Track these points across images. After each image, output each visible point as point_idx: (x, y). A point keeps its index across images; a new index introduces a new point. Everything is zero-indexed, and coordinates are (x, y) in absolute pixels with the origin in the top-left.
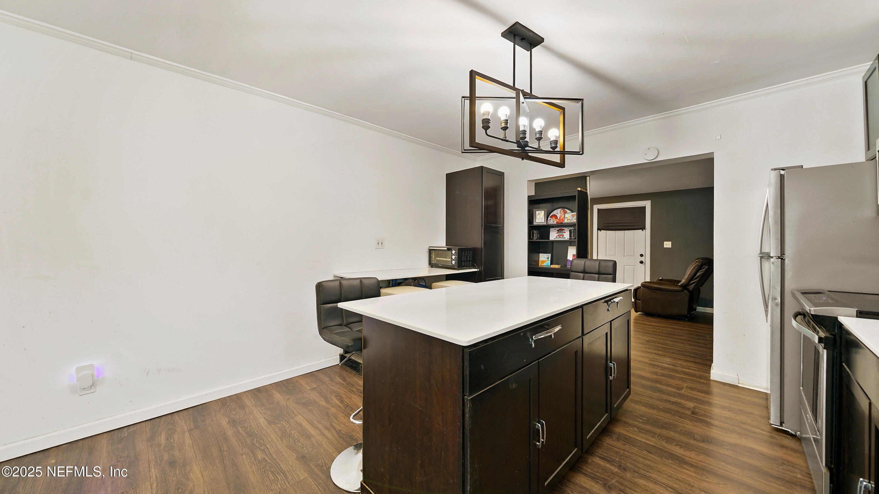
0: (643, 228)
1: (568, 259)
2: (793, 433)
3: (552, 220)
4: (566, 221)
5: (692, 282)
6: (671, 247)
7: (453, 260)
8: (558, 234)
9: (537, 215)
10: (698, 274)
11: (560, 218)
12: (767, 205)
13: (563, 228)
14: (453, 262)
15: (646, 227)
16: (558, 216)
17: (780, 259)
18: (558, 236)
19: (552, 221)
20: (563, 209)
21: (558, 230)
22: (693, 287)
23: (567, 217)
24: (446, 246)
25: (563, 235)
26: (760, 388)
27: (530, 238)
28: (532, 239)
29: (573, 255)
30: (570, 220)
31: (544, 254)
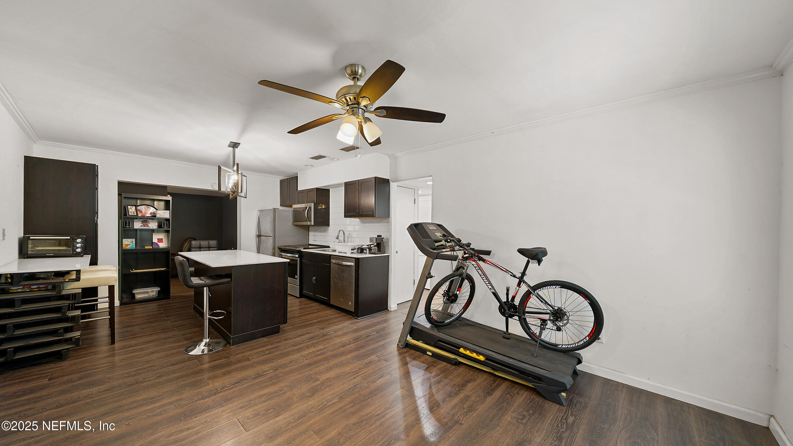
1: (153, 241)
3: (138, 213)
4: (158, 216)
7: (78, 248)
8: (142, 224)
9: (129, 209)
11: (145, 212)
13: (147, 220)
14: (79, 250)
16: (143, 211)
18: (143, 225)
19: (139, 215)
21: (142, 221)
23: (159, 213)
25: (148, 225)
27: (124, 227)
28: (125, 228)
29: (158, 239)
30: (162, 215)
31: (128, 239)
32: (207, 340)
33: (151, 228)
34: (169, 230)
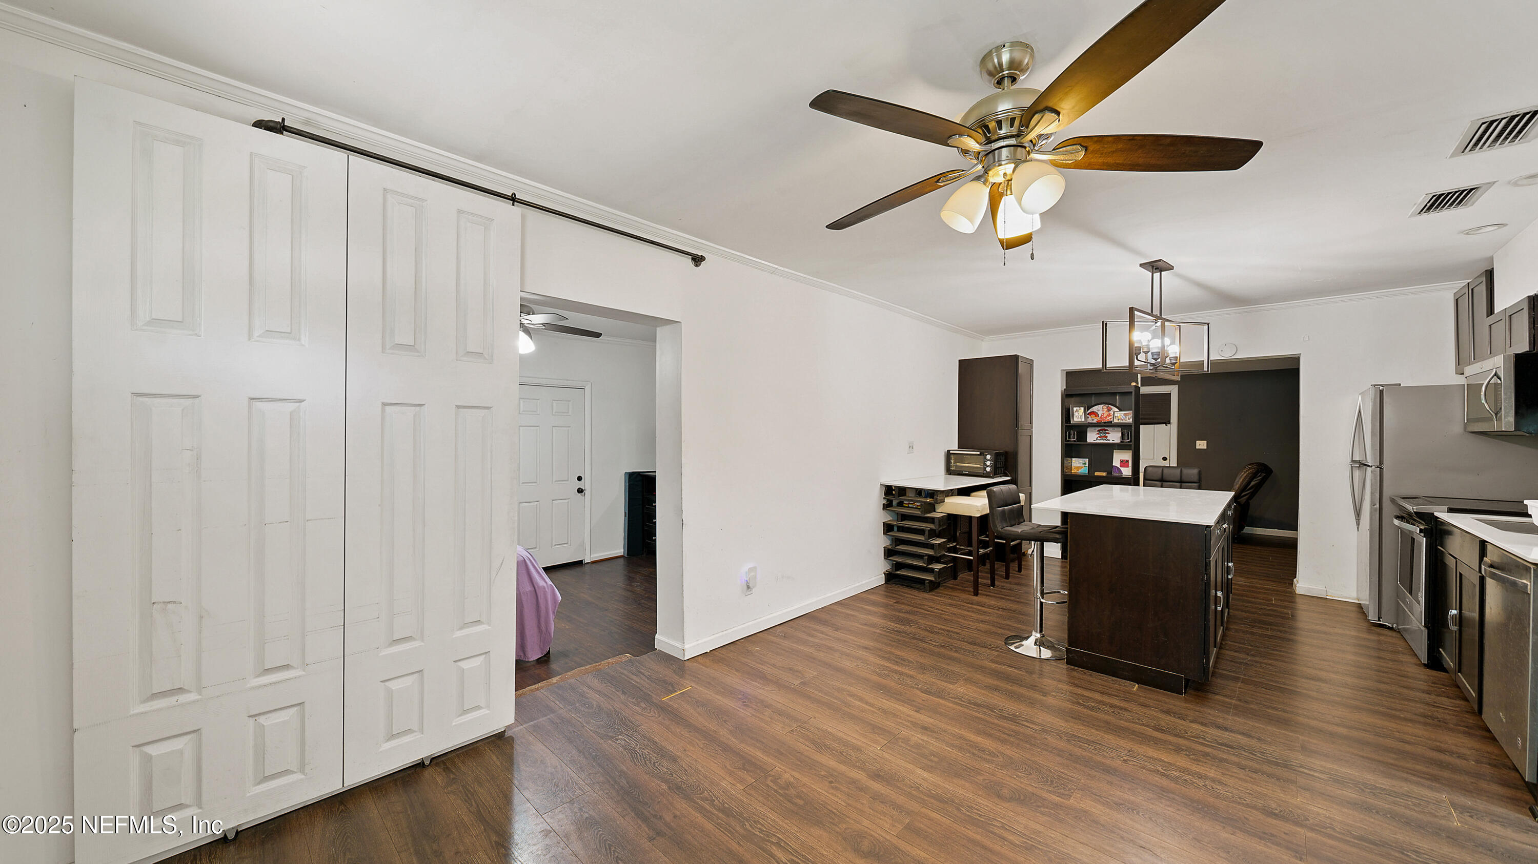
0: (1167, 422)
1: (1114, 465)
2: (1390, 625)
3: (1090, 418)
4: (1116, 420)
5: (1243, 494)
6: (1206, 448)
7: (988, 467)
8: (1099, 435)
9: (1074, 412)
10: (1253, 483)
11: (1102, 415)
12: (1360, 412)
13: (1106, 428)
14: (988, 469)
15: (1171, 421)
16: (1100, 413)
17: (1379, 469)
18: (1099, 437)
19: (1093, 420)
20: (1107, 405)
21: (1098, 431)
22: (1245, 500)
23: (1117, 417)
24: (958, 448)
25: (1107, 437)
26: (1349, 598)
27: (1066, 440)
28: (1068, 441)
29: (1122, 461)
30: (1121, 419)
31: (1079, 459)
32: (1037, 635)
33: (1111, 441)
34: (1131, 445)
